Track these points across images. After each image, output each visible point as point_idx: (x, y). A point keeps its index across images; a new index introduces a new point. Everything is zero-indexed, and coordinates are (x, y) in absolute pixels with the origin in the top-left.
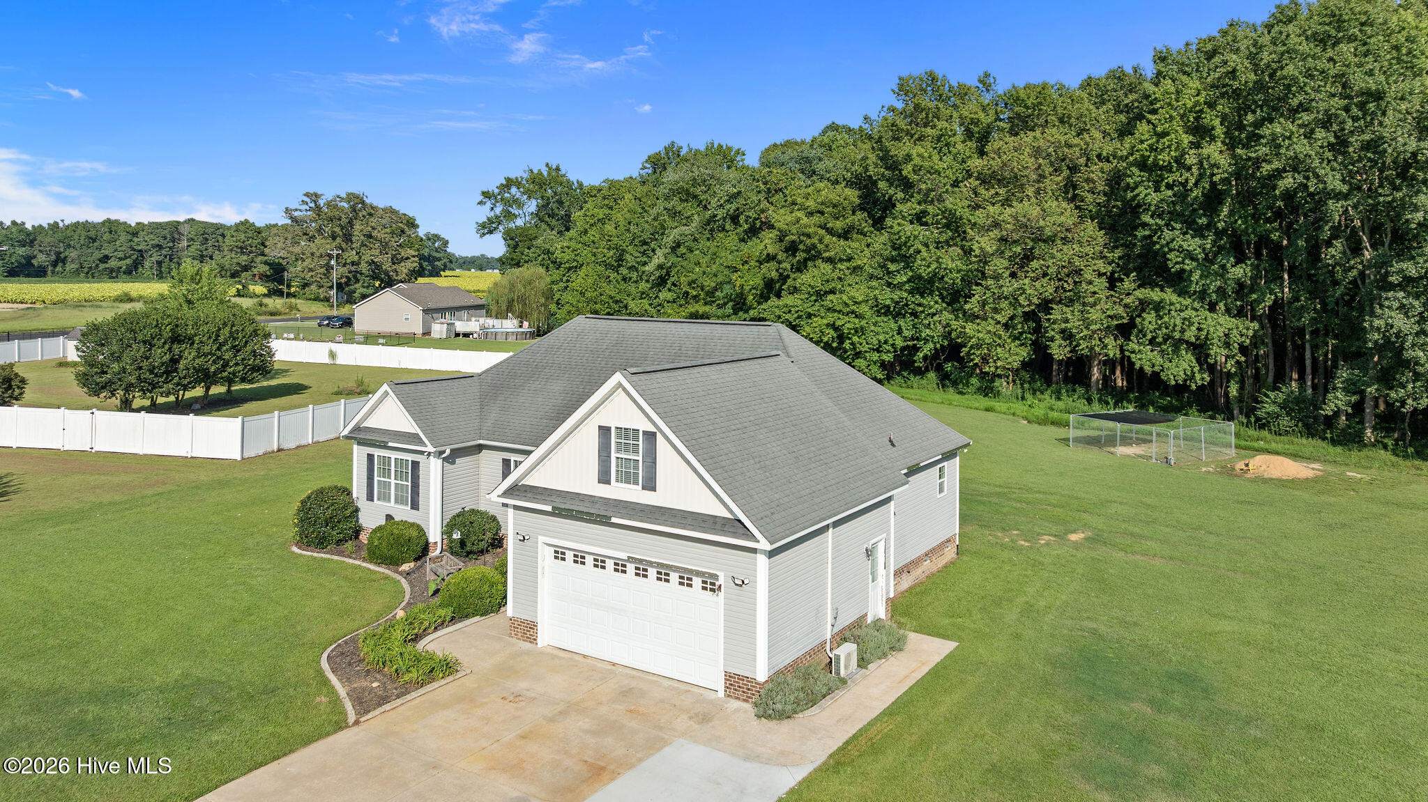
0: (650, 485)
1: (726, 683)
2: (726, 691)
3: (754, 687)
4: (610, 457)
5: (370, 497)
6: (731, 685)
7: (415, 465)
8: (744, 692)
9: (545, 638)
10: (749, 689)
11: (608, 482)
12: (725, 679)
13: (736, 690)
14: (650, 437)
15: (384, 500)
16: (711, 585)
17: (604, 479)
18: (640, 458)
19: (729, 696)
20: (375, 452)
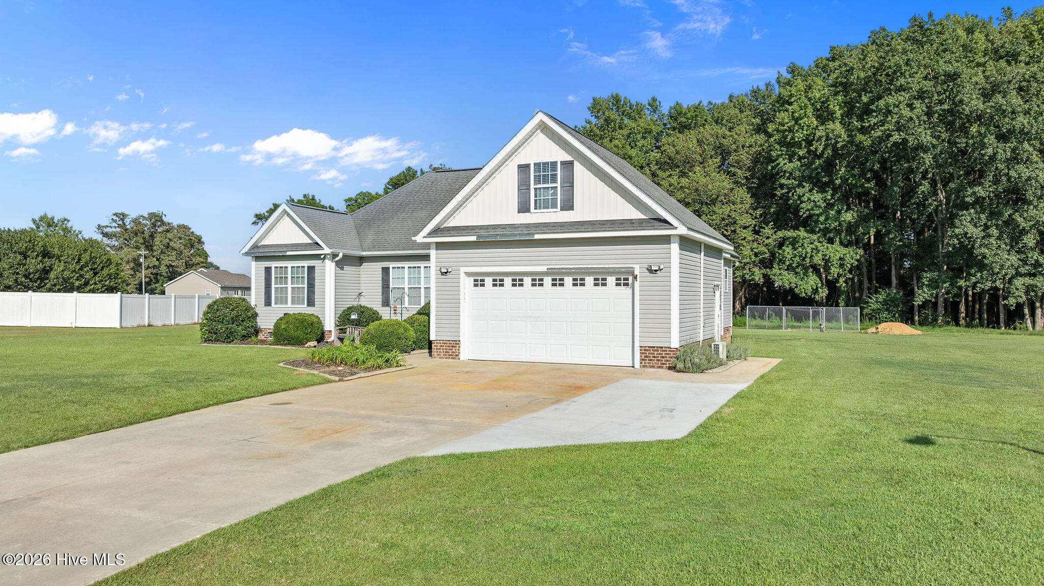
0: (568, 205)
1: (641, 356)
2: (641, 363)
3: (668, 354)
4: (529, 189)
5: (268, 303)
6: (646, 357)
7: (311, 269)
8: (658, 360)
9: (466, 354)
10: (663, 357)
11: (528, 210)
12: (641, 353)
13: (651, 360)
14: (568, 165)
15: (281, 303)
16: (624, 278)
17: (524, 208)
18: (558, 185)
19: (644, 366)
20: (273, 264)
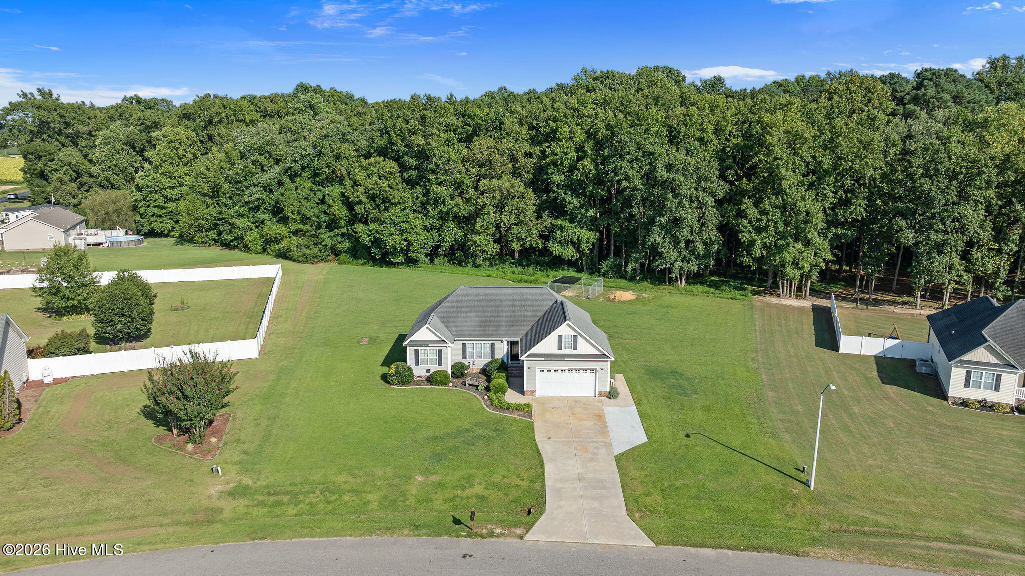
0: (575, 348)
1: (597, 394)
3: (606, 393)
4: (562, 343)
7: (440, 351)
9: (537, 394)
11: (561, 350)
13: (601, 395)
14: (575, 336)
15: (425, 364)
16: (592, 371)
18: (572, 342)
19: (598, 397)
20: (419, 349)
